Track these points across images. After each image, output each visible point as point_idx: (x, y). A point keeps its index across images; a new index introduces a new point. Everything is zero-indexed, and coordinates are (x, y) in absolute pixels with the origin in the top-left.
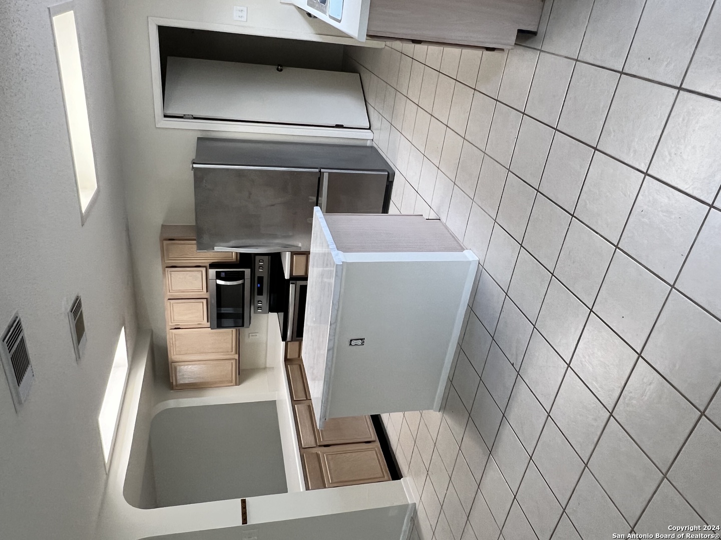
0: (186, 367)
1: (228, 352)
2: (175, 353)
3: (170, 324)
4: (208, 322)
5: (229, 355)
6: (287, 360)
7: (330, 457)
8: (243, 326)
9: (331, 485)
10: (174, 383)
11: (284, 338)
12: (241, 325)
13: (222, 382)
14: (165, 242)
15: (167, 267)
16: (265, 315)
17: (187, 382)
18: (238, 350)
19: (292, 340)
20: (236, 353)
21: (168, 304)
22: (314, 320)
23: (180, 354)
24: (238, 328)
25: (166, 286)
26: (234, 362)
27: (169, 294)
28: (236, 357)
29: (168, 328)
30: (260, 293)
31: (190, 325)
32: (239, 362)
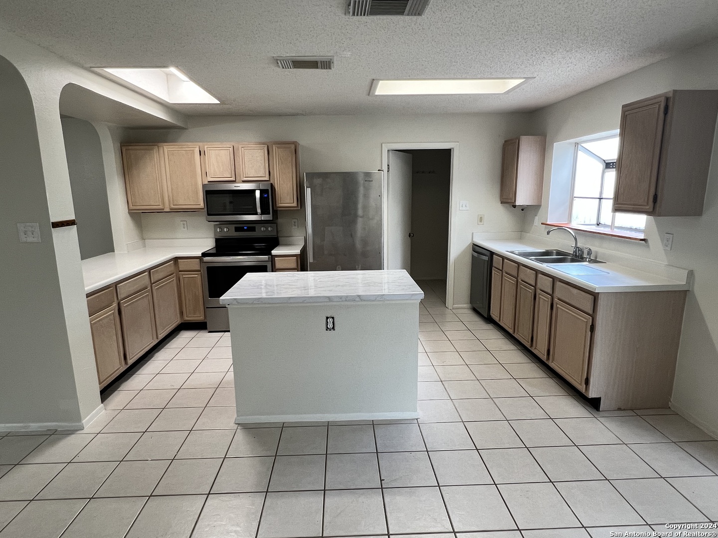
1: (173, 201)
2: (169, 149)
3: (206, 147)
4: (209, 182)
5: (169, 201)
7: (112, 317)
8: (209, 214)
9: (91, 321)
10: (130, 147)
11: (204, 255)
12: (209, 213)
14: (293, 147)
15: (268, 146)
16: (212, 235)
18: (175, 211)
20: (171, 209)
21: (229, 145)
24: (206, 209)
25: (246, 145)
26: (161, 207)
27: (240, 146)
28: (168, 210)
30: (237, 229)
31: (205, 164)
32: (160, 212)
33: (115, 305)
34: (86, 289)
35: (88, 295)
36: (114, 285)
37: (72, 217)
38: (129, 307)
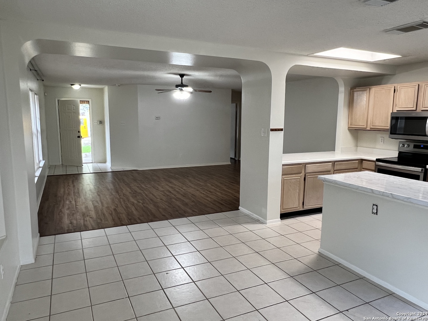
0: (365, 97)
1: (372, 123)
2: (375, 90)
4: (397, 111)
5: (370, 123)
6: (362, 161)
7: (298, 180)
8: (391, 133)
9: (283, 178)
10: (355, 90)
11: (378, 160)
13: (352, 119)
16: (397, 149)
17: (355, 98)
18: (373, 130)
19: (376, 165)
20: (370, 128)
21: (415, 84)
22: (395, 183)
23: (375, 93)
24: (390, 130)
26: (365, 127)
28: (368, 129)
29: (396, 85)
30: (415, 147)
31: (396, 99)
32: (364, 130)
33: (303, 175)
34: (283, 162)
35: (283, 165)
36: (305, 164)
37: (282, 127)
38: (312, 178)
